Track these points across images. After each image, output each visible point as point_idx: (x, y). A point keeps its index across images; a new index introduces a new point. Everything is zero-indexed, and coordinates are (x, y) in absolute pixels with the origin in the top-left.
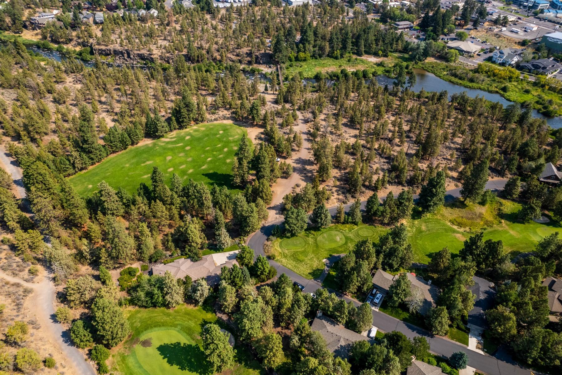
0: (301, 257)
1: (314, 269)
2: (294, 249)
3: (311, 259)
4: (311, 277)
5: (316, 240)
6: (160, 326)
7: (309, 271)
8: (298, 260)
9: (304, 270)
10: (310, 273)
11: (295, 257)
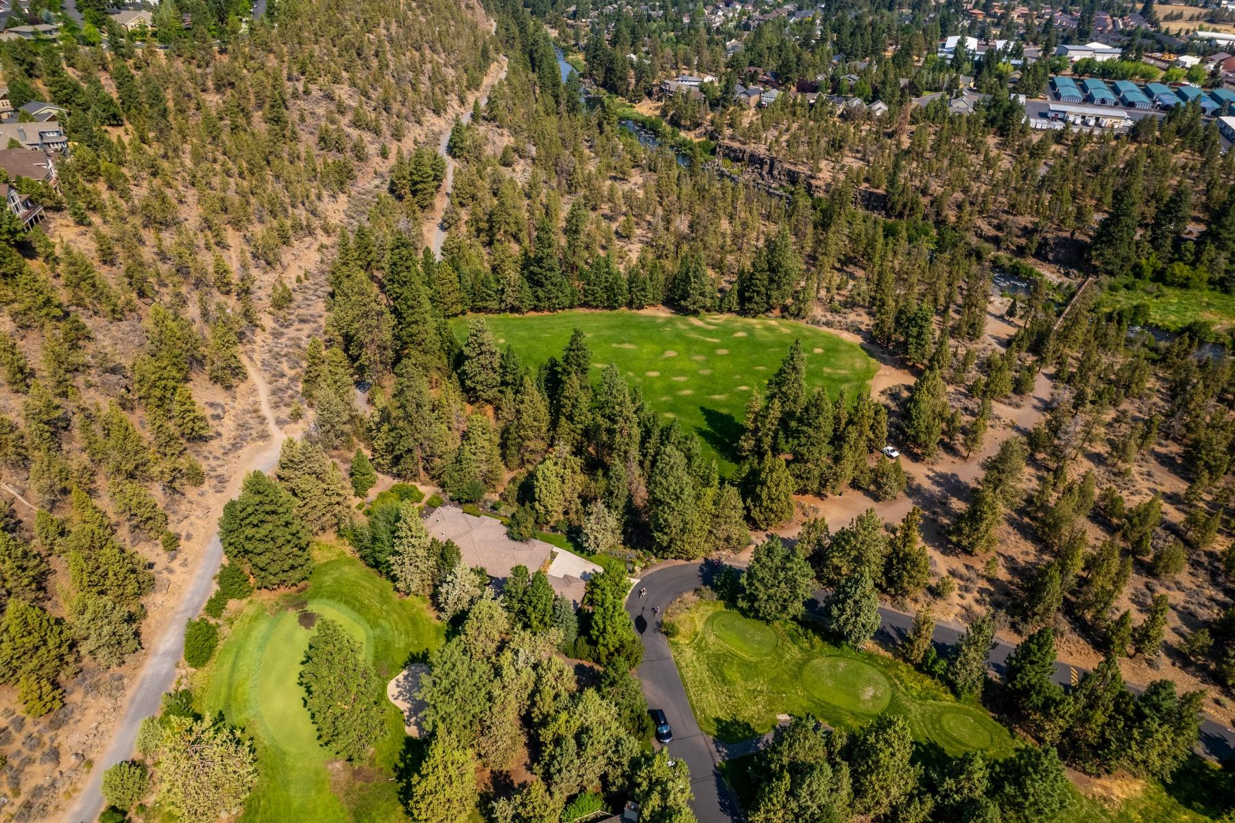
0: (732, 673)
1: (740, 718)
2: (732, 644)
3: (753, 694)
4: (713, 730)
5: (806, 662)
6: (353, 608)
7: (721, 714)
8: (721, 673)
9: (713, 704)
10: (718, 720)
11: (718, 665)
